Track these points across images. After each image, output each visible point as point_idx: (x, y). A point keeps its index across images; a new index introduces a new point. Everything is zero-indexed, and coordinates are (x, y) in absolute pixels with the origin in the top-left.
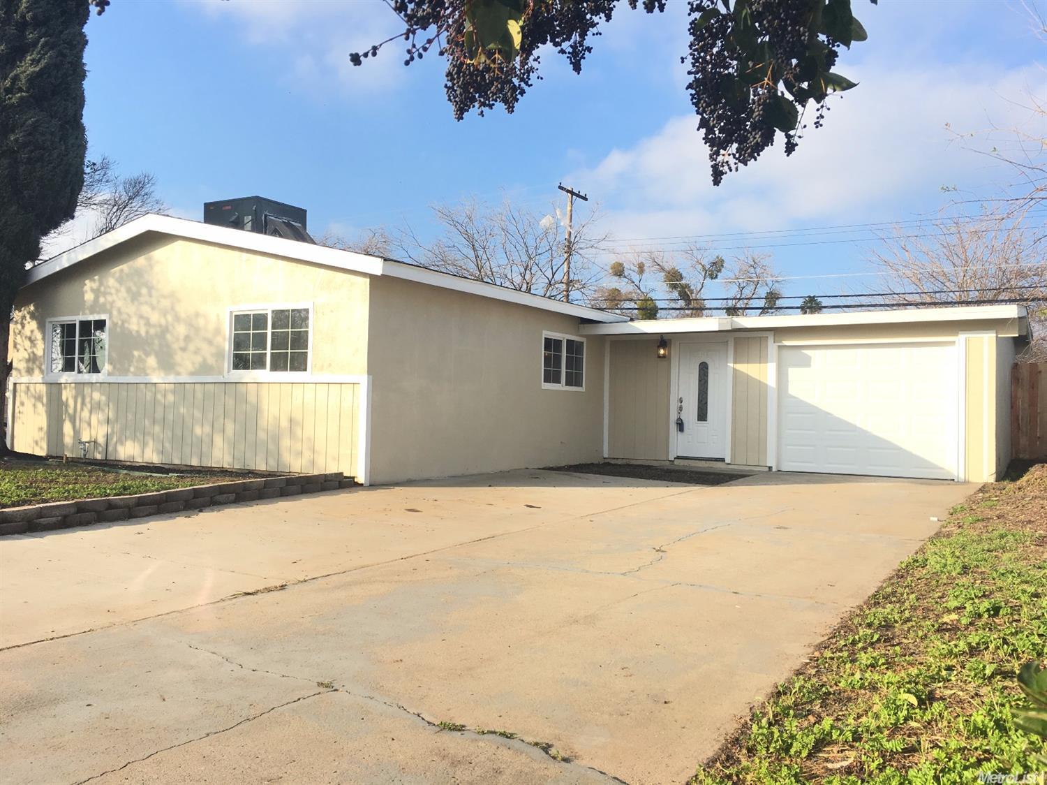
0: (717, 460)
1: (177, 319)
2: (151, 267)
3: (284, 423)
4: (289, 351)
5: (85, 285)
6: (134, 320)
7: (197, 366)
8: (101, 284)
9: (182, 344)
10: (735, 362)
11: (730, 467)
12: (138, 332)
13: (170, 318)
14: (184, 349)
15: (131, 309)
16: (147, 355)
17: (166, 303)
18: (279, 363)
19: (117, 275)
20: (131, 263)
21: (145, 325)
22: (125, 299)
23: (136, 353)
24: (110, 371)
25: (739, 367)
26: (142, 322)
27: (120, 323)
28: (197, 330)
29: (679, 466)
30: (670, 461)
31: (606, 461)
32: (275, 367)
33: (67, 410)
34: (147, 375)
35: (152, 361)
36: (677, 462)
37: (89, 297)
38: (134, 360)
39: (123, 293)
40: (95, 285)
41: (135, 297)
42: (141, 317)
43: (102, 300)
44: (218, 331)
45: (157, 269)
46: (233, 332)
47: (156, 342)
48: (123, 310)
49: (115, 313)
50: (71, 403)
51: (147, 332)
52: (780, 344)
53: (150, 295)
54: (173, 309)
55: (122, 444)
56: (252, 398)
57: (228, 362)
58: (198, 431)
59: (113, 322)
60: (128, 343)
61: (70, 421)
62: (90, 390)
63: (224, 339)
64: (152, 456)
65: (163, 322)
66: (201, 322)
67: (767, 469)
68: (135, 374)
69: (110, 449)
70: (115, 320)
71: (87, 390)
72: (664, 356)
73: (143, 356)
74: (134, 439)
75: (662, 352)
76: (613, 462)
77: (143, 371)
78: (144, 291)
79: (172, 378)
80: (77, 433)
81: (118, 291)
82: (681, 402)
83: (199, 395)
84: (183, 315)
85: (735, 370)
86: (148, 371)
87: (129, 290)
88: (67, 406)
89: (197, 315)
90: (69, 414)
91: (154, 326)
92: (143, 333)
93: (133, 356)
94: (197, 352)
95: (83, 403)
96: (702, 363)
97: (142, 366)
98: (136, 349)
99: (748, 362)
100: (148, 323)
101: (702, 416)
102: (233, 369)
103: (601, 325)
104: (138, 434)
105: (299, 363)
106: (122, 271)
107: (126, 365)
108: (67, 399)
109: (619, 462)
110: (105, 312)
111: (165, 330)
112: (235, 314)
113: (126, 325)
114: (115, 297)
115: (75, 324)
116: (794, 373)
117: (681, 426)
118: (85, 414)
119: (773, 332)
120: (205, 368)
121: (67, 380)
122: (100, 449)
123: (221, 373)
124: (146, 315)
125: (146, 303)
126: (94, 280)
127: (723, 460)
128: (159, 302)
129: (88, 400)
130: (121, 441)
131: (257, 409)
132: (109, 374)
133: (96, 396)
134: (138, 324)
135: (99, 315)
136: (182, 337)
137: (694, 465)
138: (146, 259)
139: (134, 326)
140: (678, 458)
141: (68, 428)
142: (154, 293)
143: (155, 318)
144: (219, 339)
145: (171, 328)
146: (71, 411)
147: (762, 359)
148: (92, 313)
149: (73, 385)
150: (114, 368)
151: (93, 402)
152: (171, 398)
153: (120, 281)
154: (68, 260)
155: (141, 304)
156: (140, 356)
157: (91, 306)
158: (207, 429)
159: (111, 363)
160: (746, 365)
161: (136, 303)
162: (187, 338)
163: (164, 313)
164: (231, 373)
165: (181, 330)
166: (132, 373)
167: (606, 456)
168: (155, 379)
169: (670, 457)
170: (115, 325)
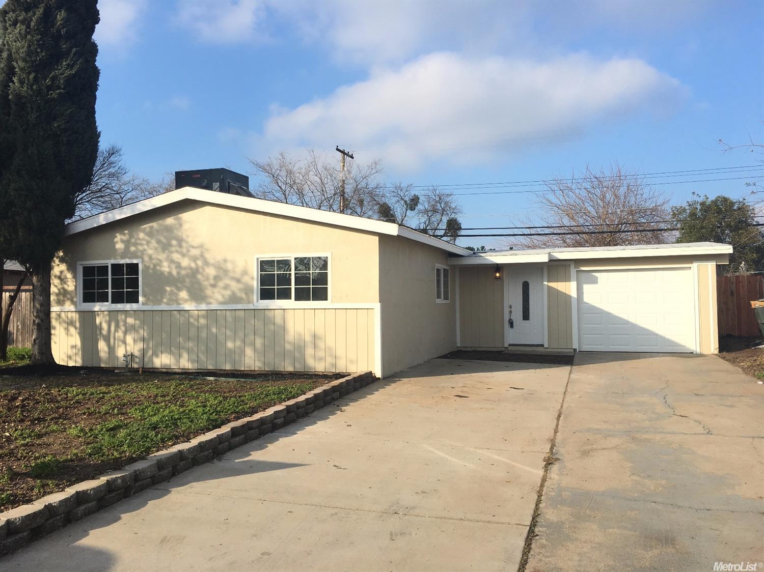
0: (538, 346)
1: (206, 263)
2: (181, 225)
3: (308, 338)
4: (311, 286)
5: (116, 237)
6: (165, 264)
7: (227, 297)
8: (131, 236)
9: (212, 282)
10: (548, 282)
11: (548, 350)
12: (170, 273)
13: (200, 263)
14: (214, 286)
15: (162, 256)
16: (180, 289)
17: (194, 252)
18: (302, 295)
19: (148, 230)
20: (160, 222)
21: (176, 267)
22: (156, 249)
23: (168, 289)
24: (144, 302)
25: (552, 284)
26: (173, 266)
27: (152, 266)
28: (226, 272)
29: (511, 350)
30: (505, 347)
31: (459, 349)
32: (298, 298)
33: (101, 333)
34: (180, 304)
35: (184, 294)
36: (510, 348)
37: (120, 246)
38: (167, 293)
39: (154, 243)
40: (125, 238)
41: (165, 247)
42: (172, 261)
43: (133, 249)
44: (245, 273)
45: (186, 226)
46: (259, 273)
47: (187, 280)
48: (154, 256)
49: (146, 259)
50: (105, 326)
51: (178, 273)
52: (577, 269)
53: (181, 246)
54: (202, 255)
55: (157, 356)
56: (278, 321)
57: (256, 295)
58: (230, 345)
59: (145, 266)
60: (161, 281)
61: (105, 340)
62: (123, 317)
63: (253, 278)
64: (186, 363)
65: (193, 265)
66: (229, 266)
67: (572, 350)
68: (168, 304)
69: (146, 359)
70: (147, 264)
71: (121, 317)
72: (499, 278)
73: (176, 291)
74: (171, 352)
75: (498, 275)
76: (463, 349)
77: (177, 302)
78: (174, 242)
79: (204, 307)
80: (112, 350)
81: (148, 243)
82: (511, 308)
83: (229, 319)
84: (211, 261)
85: (548, 286)
86: (181, 302)
87: (159, 242)
88: (101, 329)
89: (225, 261)
90: (103, 336)
91: (185, 268)
92: (174, 272)
93: (166, 291)
94: (226, 287)
95: (117, 326)
96: (525, 282)
97: (174, 298)
98: (169, 286)
99: (557, 281)
100: (178, 266)
101: (526, 316)
102: (261, 299)
103: (464, 258)
104: (173, 349)
105: (321, 295)
106: (152, 227)
107: (159, 298)
108: (101, 324)
109: (468, 349)
110: (137, 257)
111: (194, 272)
112: (260, 260)
113: (158, 268)
114: (146, 247)
115: (108, 266)
116: (586, 288)
117: (511, 324)
118: (120, 334)
119: (573, 262)
120: (234, 299)
121: (100, 309)
122: (137, 360)
123: (249, 301)
124: (176, 260)
125: (177, 251)
126: (124, 234)
127: (542, 345)
128: (188, 251)
129: (121, 324)
130: (155, 354)
131: (284, 328)
132: (143, 304)
133: (130, 321)
134: (169, 267)
135: (131, 260)
136: (211, 277)
137: (522, 349)
138: (175, 219)
139: (165, 268)
140: (510, 345)
141: (102, 345)
142: (184, 245)
143: (185, 262)
144: (246, 279)
145: (201, 270)
146: (105, 332)
147: (567, 279)
148: (123, 258)
149: (106, 313)
150: (148, 299)
151: (127, 325)
152: (203, 321)
153: (150, 234)
154: (105, 219)
155: (172, 252)
156: (171, 290)
157: (122, 253)
158: (238, 343)
159: (144, 295)
160: (556, 283)
161: (167, 251)
162: (217, 278)
163: (194, 259)
164: (259, 302)
165: (211, 272)
166: (165, 303)
167: (459, 345)
168: (187, 306)
169: (505, 345)
170: (146, 268)
